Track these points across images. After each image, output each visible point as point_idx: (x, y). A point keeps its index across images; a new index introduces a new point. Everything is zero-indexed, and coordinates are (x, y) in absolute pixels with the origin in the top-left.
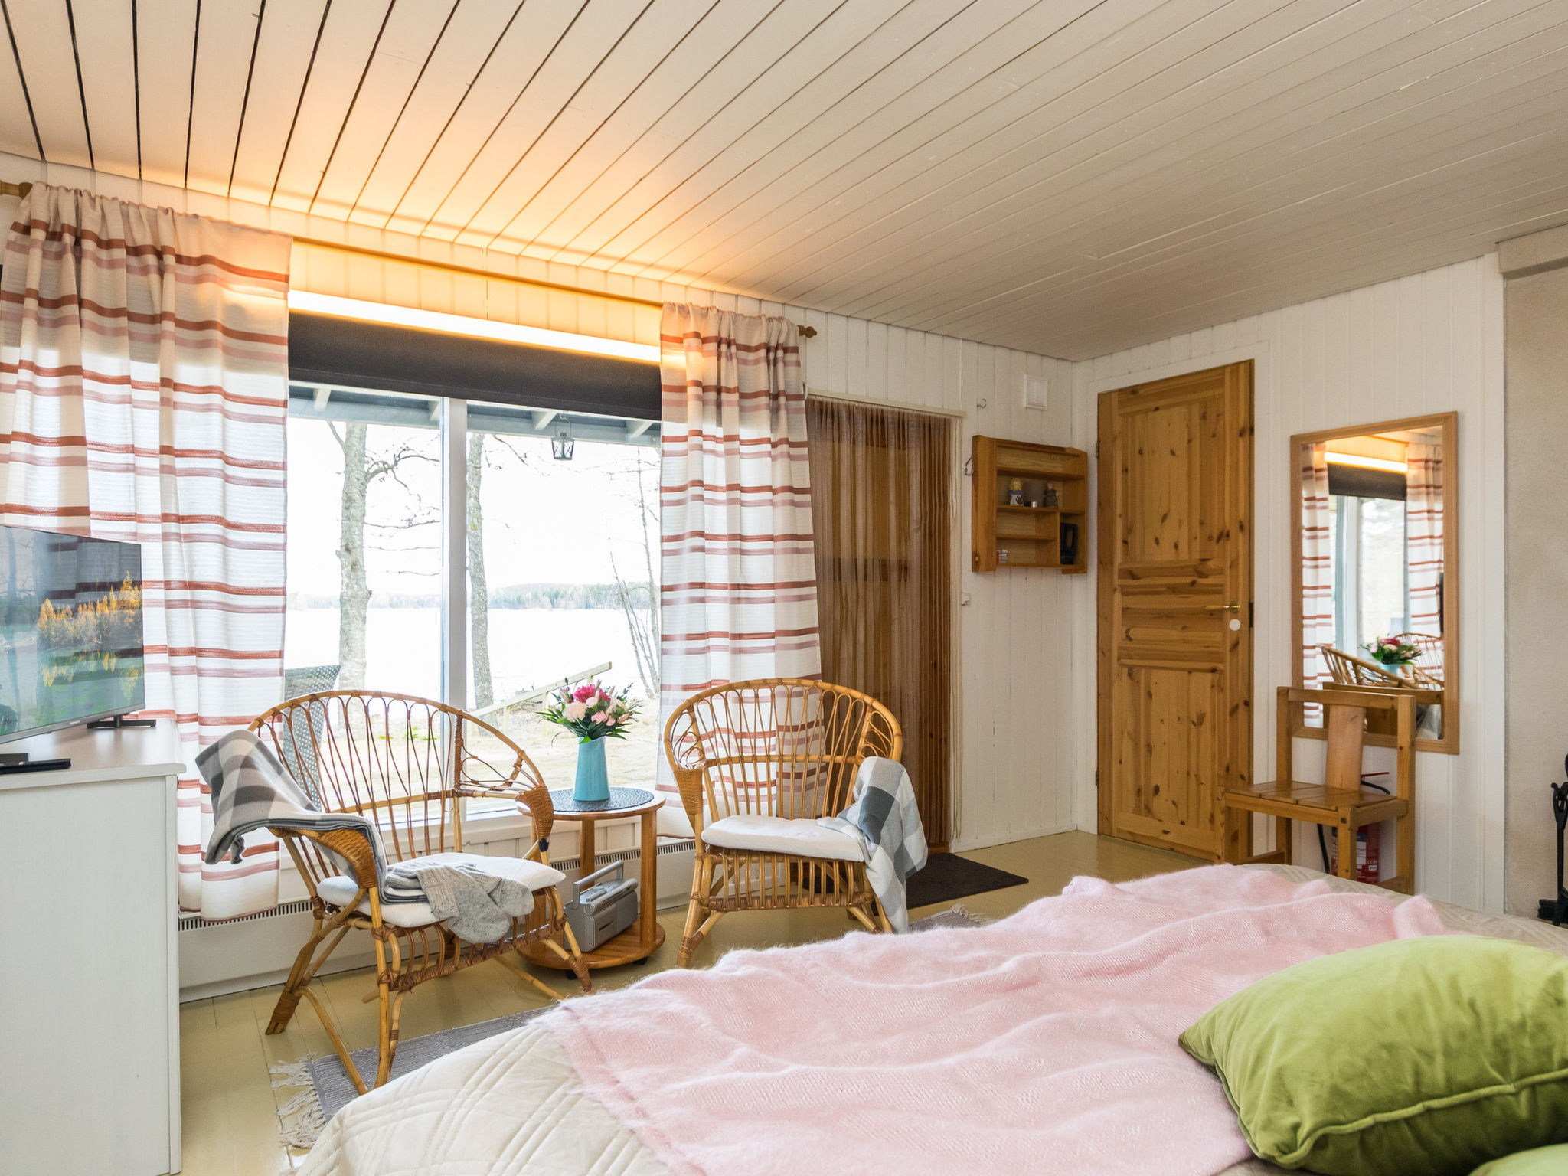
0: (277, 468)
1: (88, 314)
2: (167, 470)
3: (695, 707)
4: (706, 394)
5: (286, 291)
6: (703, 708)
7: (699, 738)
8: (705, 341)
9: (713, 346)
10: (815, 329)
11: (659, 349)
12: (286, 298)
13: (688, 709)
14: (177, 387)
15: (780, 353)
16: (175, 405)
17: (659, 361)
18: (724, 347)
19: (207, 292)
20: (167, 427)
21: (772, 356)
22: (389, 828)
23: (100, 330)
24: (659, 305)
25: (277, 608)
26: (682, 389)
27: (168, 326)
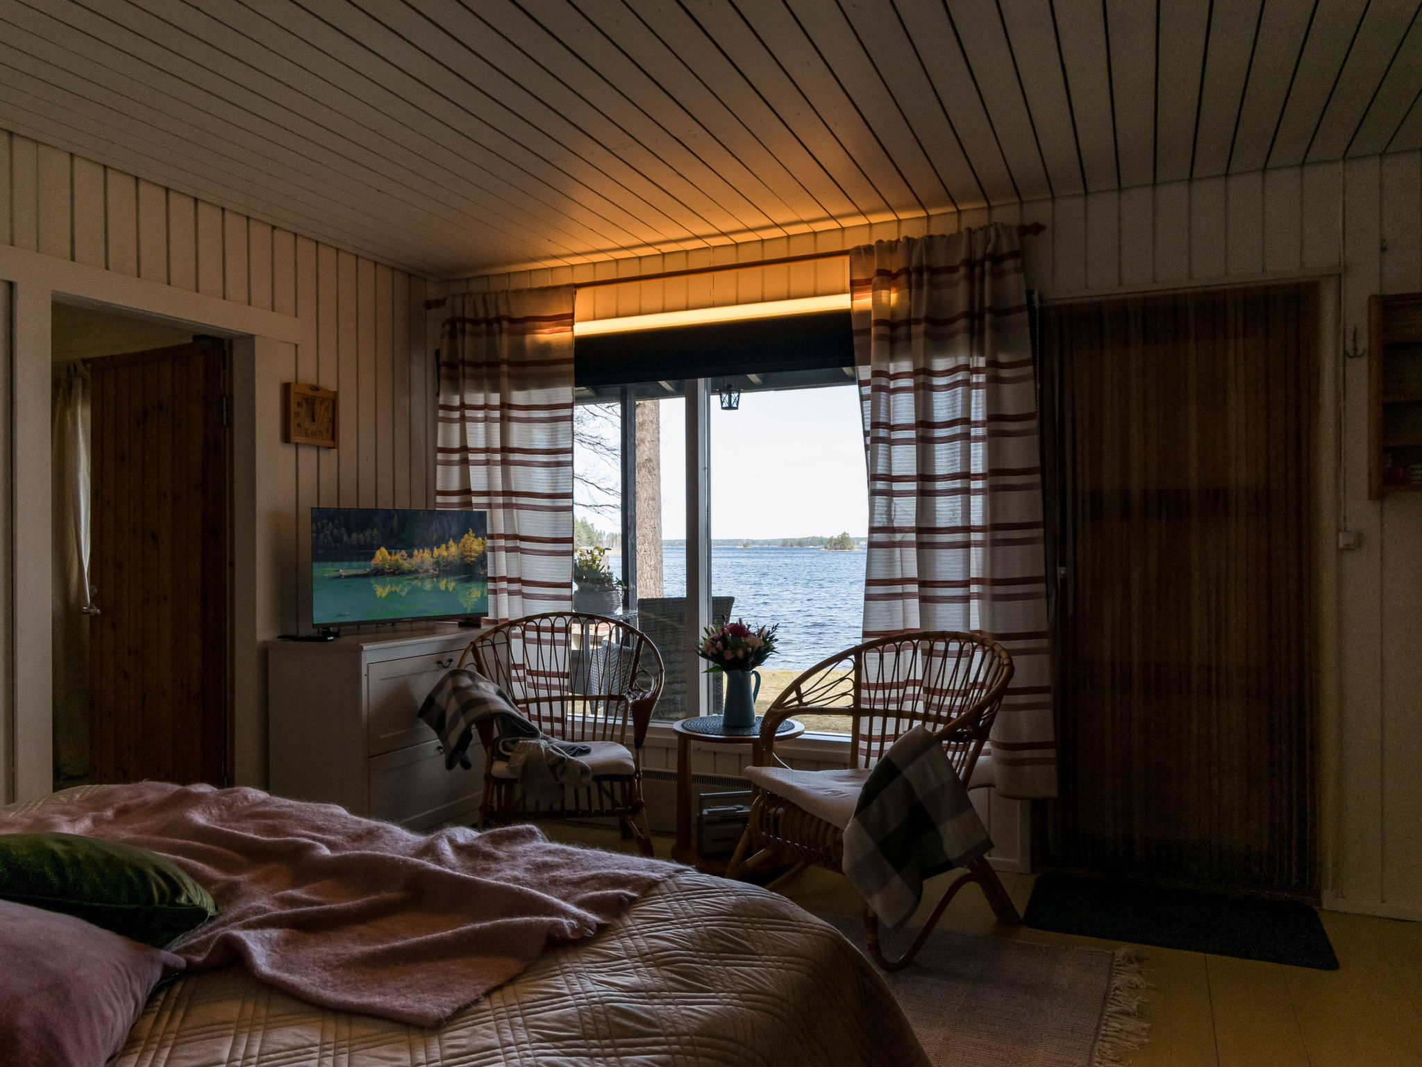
0: (567, 453)
1: (468, 370)
2: (504, 462)
3: (863, 653)
4: (893, 332)
5: (572, 324)
7: (857, 685)
8: (894, 276)
9: (903, 278)
10: (1041, 224)
11: (849, 295)
12: (572, 330)
13: (855, 655)
14: (510, 407)
15: (988, 265)
16: (510, 419)
17: (850, 307)
18: (914, 277)
19: (529, 340)
20: (504, 434)
22: (581, 719)
23: (474, 377)
24: (846, 252)
25: (567, 552)
26: (867, 332)
27: (504, 368)
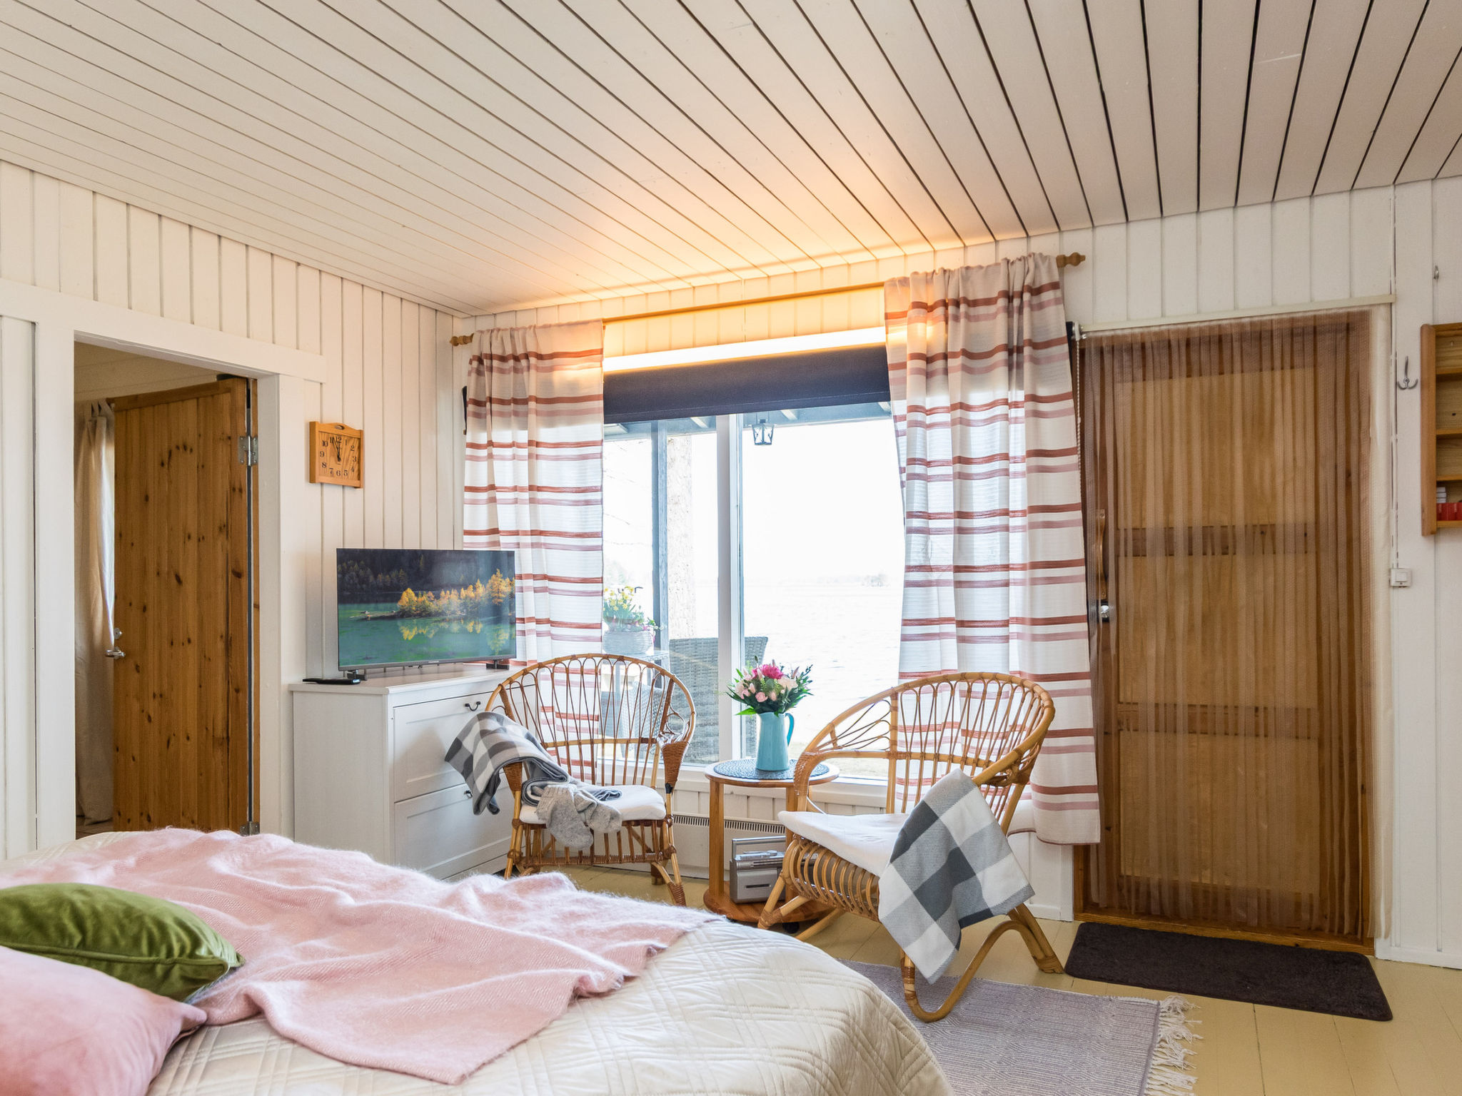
0: (597, 491)
1: (495, 407)
2: (532, 501)
3: (899, 695)
4: (930, 365)
5: (601, 360)
6: (908, 699)
7: (894, 728)
8: (930, 309)
9: (940, 311)
10: (1081, 254)
11: (884, 328)
12: (601, 366)
13: (891, 696)
14: (538, 444)
15: (1026, 296)
16: (537, 457)
17: (885, 341)
18: (951, 309)
19: (558, 376)
20: (532, 472)
21: (1016, 302)
23: (501, 414)
24: (880, 285)
25: (598, 592)
26: (902, 366)
27: (532, 405)
